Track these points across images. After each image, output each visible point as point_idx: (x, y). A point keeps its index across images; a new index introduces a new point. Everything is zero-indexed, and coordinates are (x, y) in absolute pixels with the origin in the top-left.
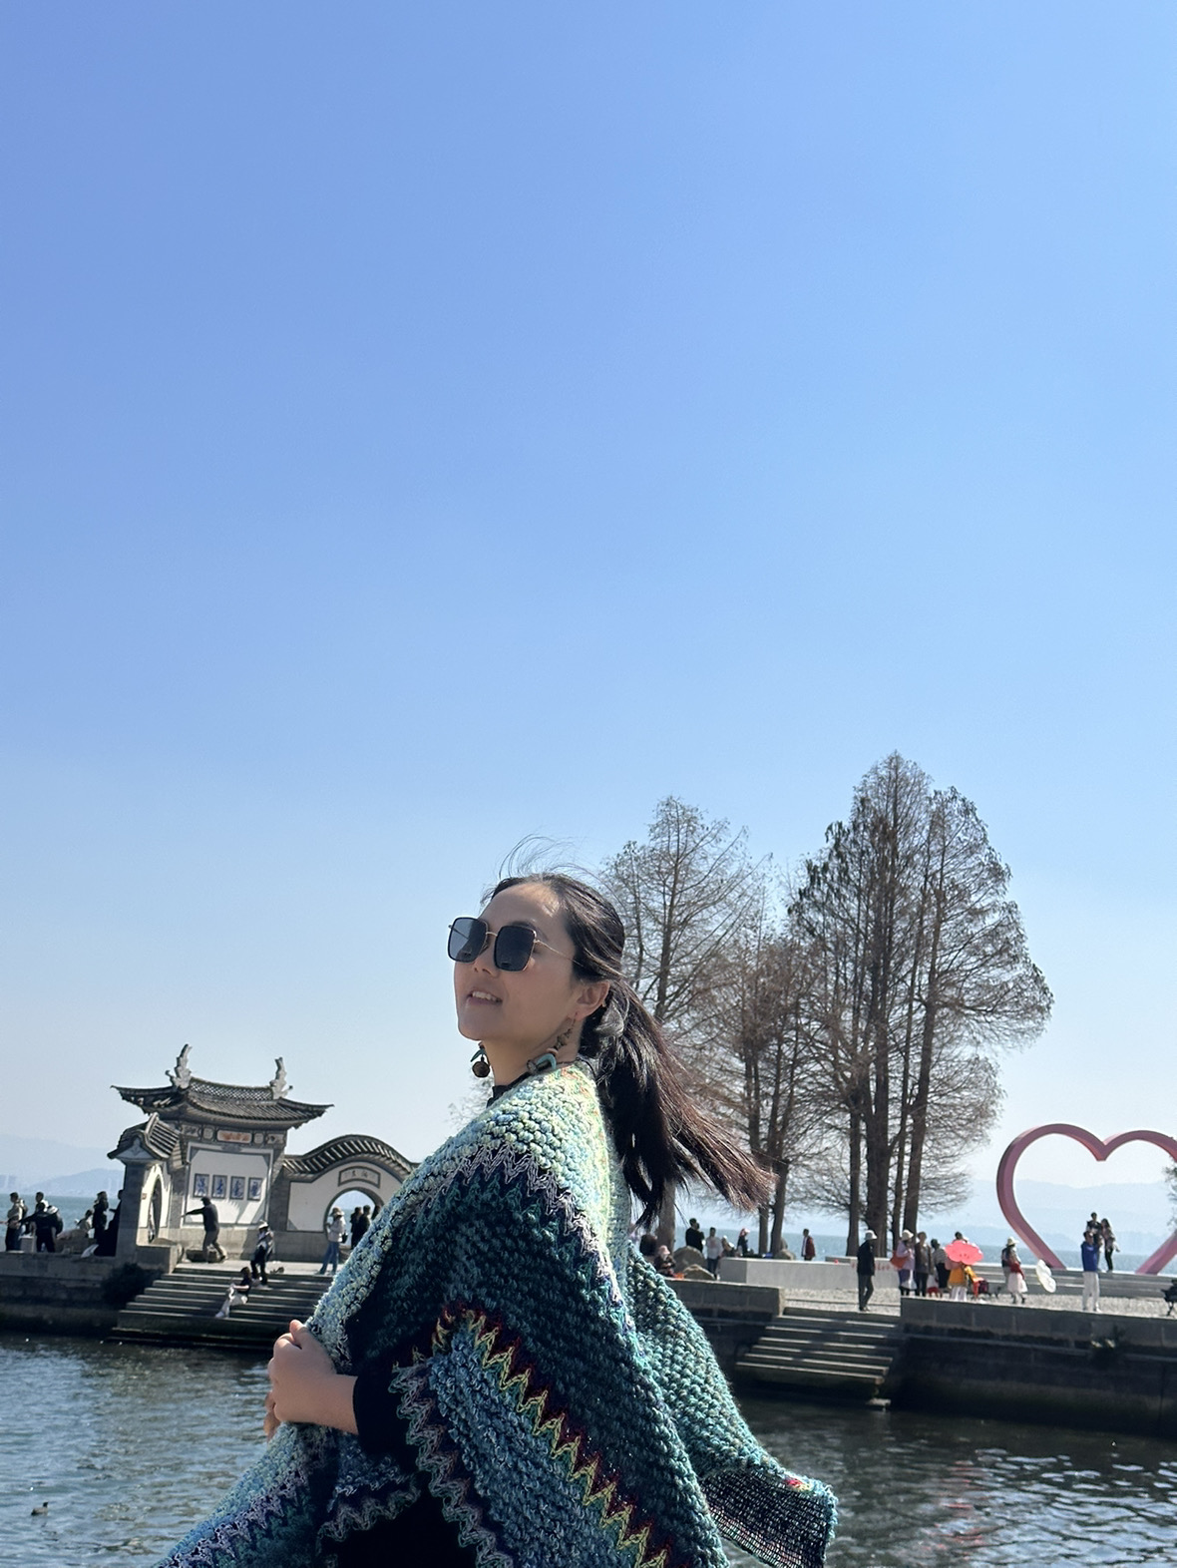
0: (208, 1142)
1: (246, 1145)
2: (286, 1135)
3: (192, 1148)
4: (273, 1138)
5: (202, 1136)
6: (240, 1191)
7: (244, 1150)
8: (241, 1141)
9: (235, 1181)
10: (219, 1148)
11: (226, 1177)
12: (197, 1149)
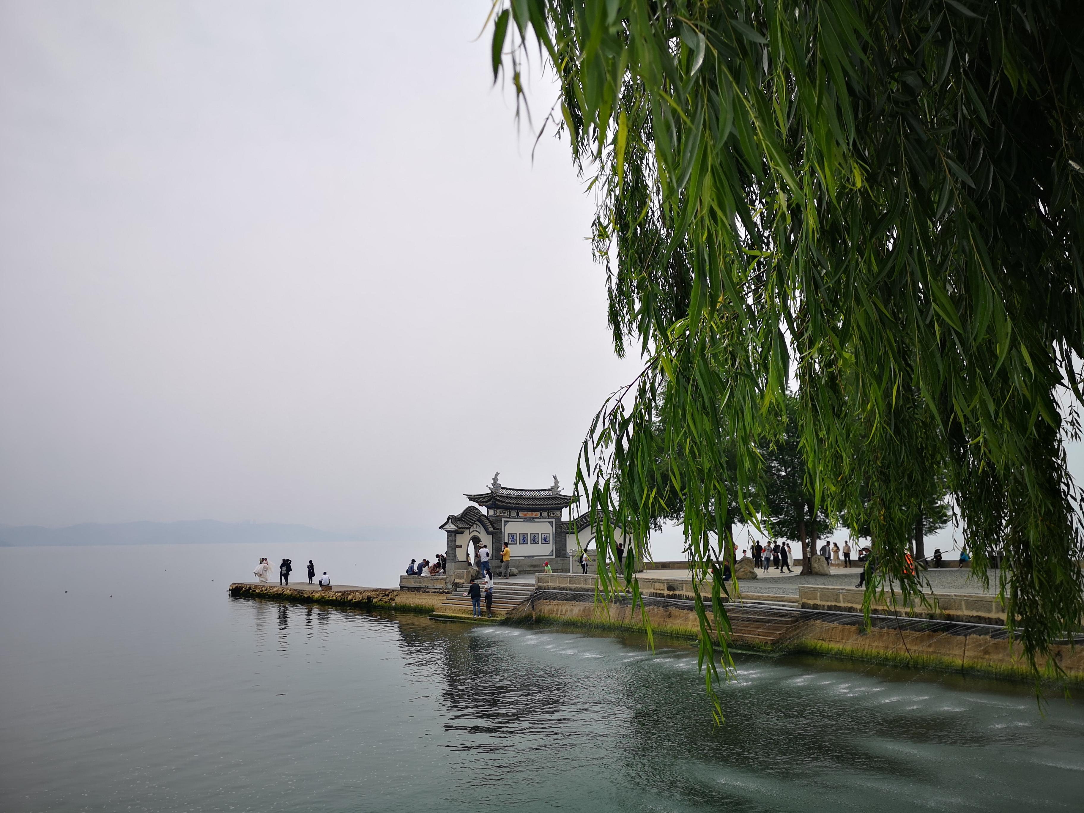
0: (514, 518)
1: (538, 518)
2: (561, 512)
3: (505, 521)
4: (554, 514)
5: (510, 515)
6: (536, 540)
7: (536, 520)
8: (534, 516)
9: (533, 536)
10: (522, 520)
11: (527, 534)
12: (508, 521)
